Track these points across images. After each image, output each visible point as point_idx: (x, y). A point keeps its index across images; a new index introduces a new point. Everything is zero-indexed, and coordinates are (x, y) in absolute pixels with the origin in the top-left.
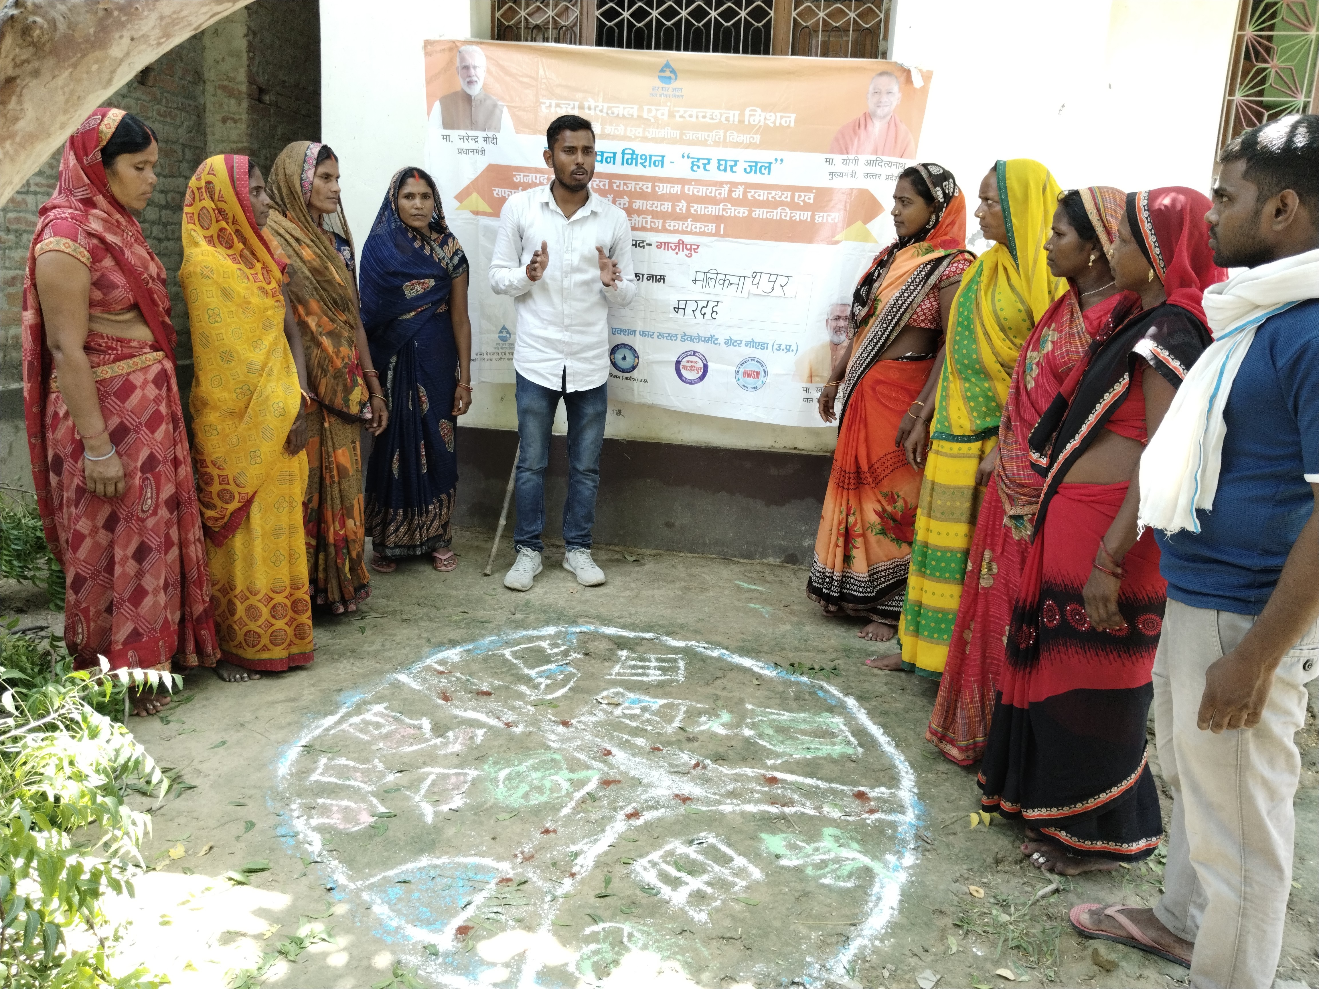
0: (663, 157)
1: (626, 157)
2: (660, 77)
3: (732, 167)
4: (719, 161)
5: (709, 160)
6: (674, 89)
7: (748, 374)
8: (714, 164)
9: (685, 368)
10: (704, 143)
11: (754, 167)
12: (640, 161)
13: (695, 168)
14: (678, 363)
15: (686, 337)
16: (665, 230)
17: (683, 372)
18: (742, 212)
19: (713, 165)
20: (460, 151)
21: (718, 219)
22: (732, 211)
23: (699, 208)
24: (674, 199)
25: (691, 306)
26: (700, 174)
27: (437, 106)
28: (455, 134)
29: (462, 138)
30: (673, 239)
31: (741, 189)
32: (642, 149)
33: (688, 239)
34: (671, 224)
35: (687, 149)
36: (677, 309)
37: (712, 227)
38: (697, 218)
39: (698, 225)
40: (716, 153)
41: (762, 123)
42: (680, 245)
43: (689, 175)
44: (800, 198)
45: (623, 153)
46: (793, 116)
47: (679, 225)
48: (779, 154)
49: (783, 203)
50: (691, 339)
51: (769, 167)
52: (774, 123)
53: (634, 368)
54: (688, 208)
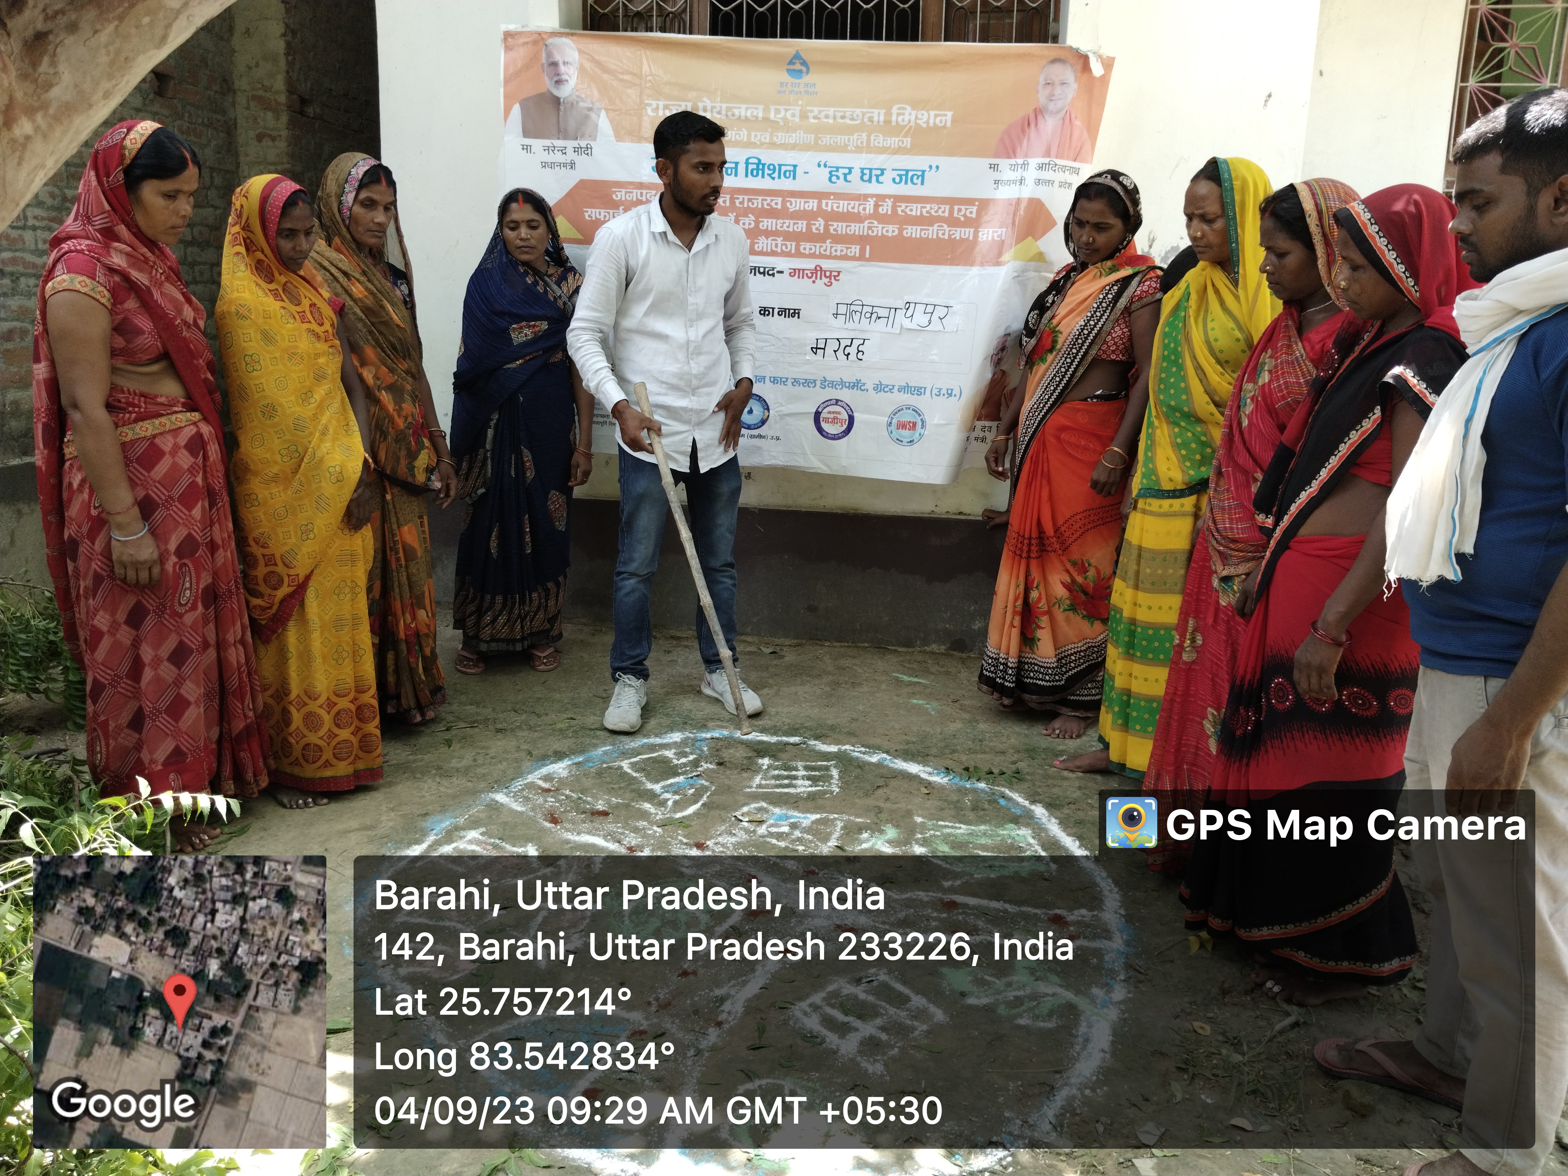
0: (795, 166)
1: (751, 167)
2: (788, 70)
3: (877, 176)
4: (862, 169)
5: (850, 169)
6: (806, 85)
7: (902, 426)
8: (856, 173)
9: (826, 420)
10: (842, 149)
11: (905, 176)
12: (767, 171)
13: (834, 179)
14: (817, 414)
15: (826, 383)
16: (799, 254)
17: (824, 426)
18: (891, 230)
19: (855, 175)
20: (544, 165)
21: (862, 240)
22: (879, 229)
23: (838, 227)
24: (809, 216)
25: (832, 345)
26: (840, 186)
27: (516, 109)
28: (538, 144)
29: (547, 149)
30: (809, 264)
31: (889, 202)
32: (769, 157)
33: (827, 264)
34: (806, 247)
35: (824, 157)
36: (815, 350)
37: (855, 250)
38: (838, 239)
39: (839, 247)
40: (859, 161)
41: (912, 124)
42: (818, 272)
43: (825, 186)
44: (960, 212)
45: (747, 163)
46: (950, 114)
47: (817, 248)
48: (934, 160)
49: (940, 219)
50: (833, 385)
51: (923, 176)
52: (927, 122)
53: (763, 422)
54: (826, 227)
